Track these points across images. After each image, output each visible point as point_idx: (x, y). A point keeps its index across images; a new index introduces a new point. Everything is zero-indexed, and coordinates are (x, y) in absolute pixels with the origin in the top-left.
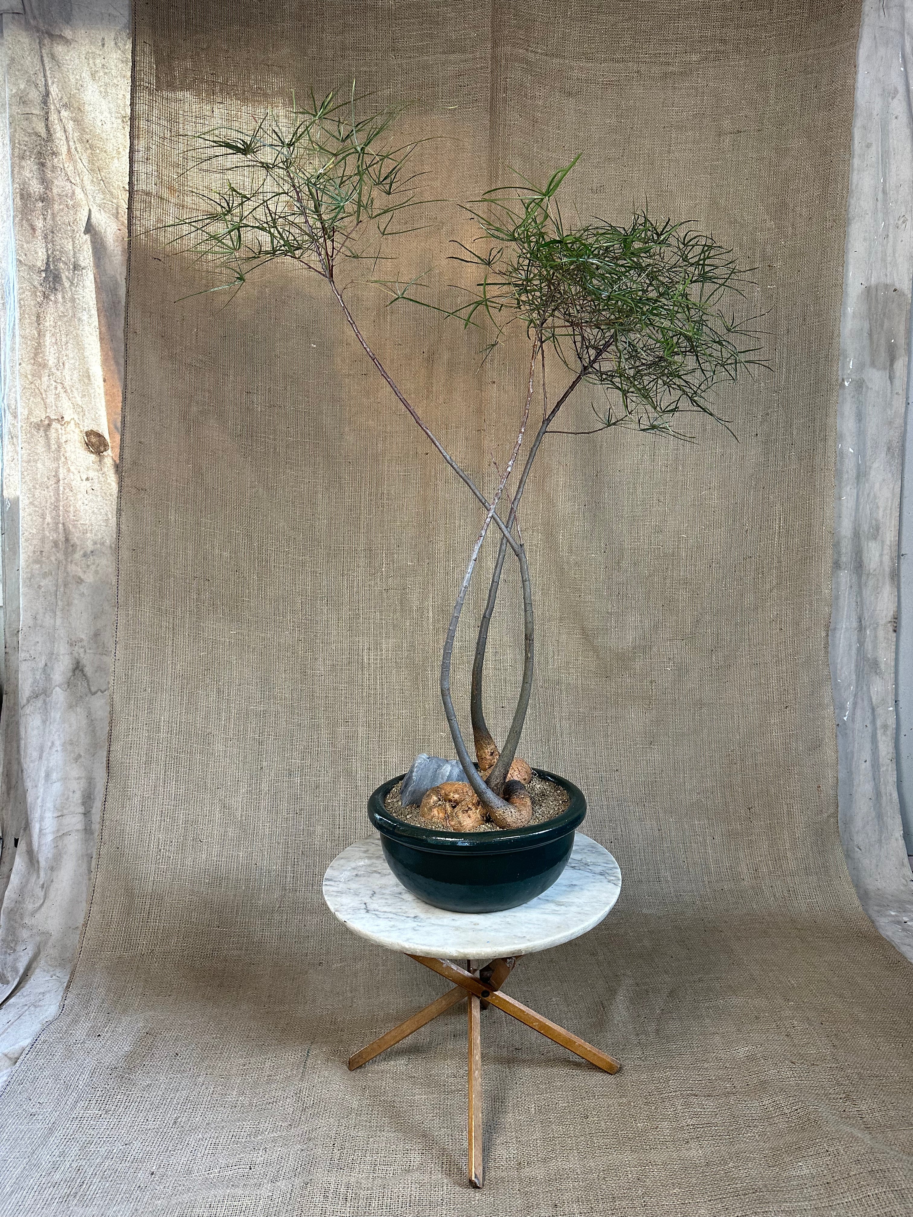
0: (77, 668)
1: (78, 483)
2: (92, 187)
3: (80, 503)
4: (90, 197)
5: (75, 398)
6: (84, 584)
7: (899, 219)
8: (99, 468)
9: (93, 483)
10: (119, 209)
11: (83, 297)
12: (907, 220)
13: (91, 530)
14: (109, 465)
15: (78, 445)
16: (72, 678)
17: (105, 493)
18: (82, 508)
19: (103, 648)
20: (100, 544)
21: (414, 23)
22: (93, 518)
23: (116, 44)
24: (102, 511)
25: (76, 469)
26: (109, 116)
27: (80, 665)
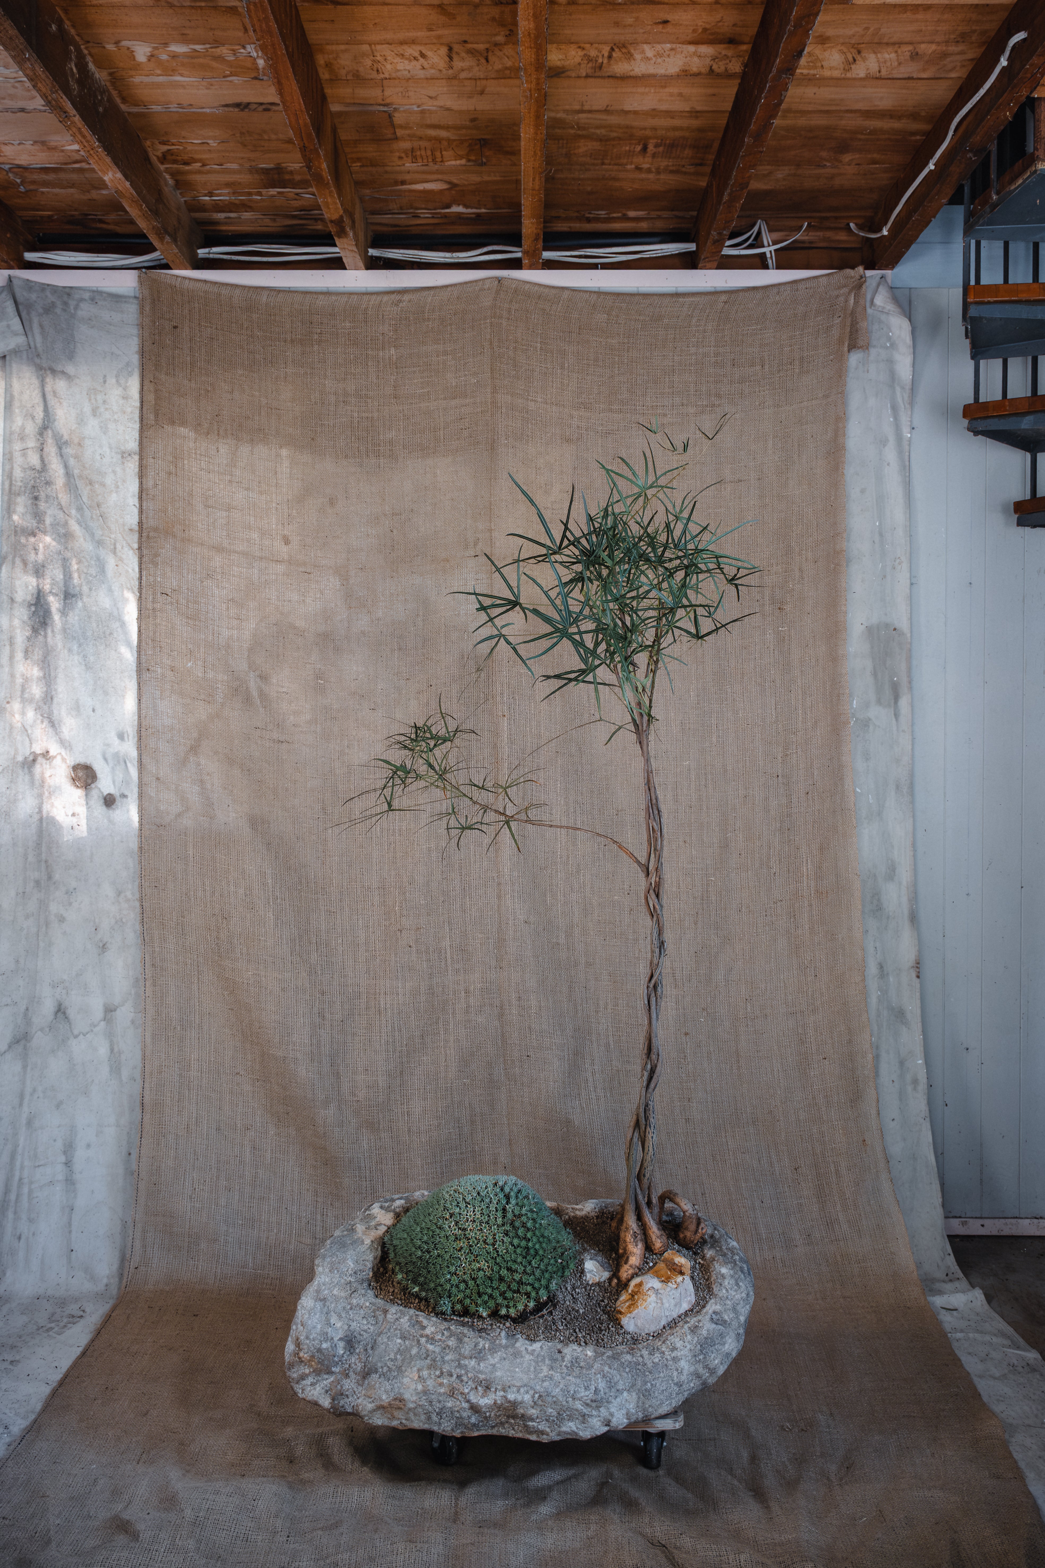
0: (59, 1010)
1: (63, 819)
3: (64, 838)
5: (64, 731)
6: (66, 923)
7: (895, 561)
8: (87, 803)
9: (79, 818)
12: (902, 562)
13: (75, 867)
14: (96, 797)
15: (64, 778)
16: (54, 1021)
18: (67, 844)
19: (85, 989)
20: (85, 882)
21: (414, 372)
22: (79, 854)
23: (117, 381)
25: (62, 804)
26: (108, 450)
27: (63, 1007)
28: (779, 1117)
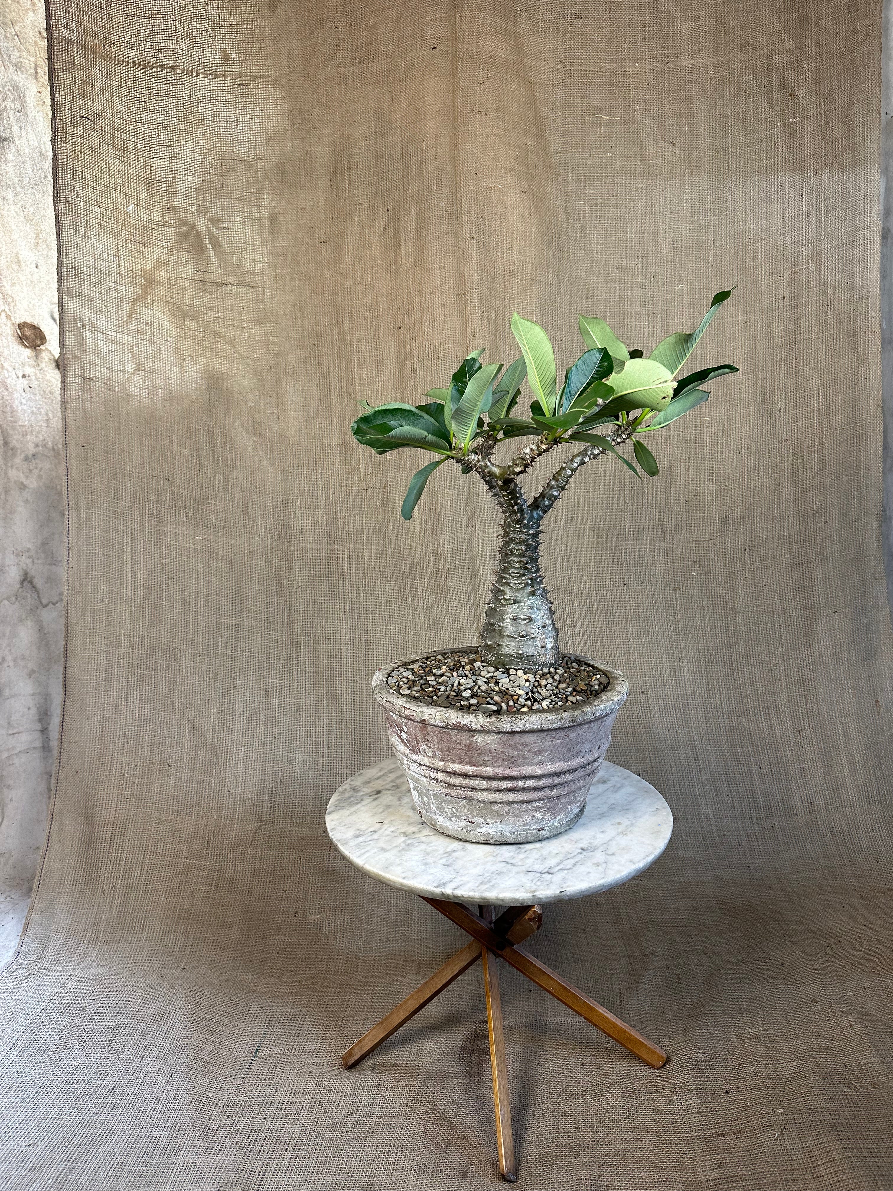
0: (24, 580)
1: (14, 381)
2: (5, 44)
3: (17, 402)
4: (5, 56)
5: (5, 287)
6: (27, 490)
8: (35, 364)
9: (30, 380)
10: (38, 69)
11: (6, 173)
13: (31, 432)
14: (47, 360)
15: (11, 339)
16: (20, 590)
17: (44, 392)
18: (20, 408)
19: (52, 558)
20: (42, 447)
22: (33, 418)
24: (42, 410)
25: (11, 365)
27: (29, 576)
28: (781, 677)
